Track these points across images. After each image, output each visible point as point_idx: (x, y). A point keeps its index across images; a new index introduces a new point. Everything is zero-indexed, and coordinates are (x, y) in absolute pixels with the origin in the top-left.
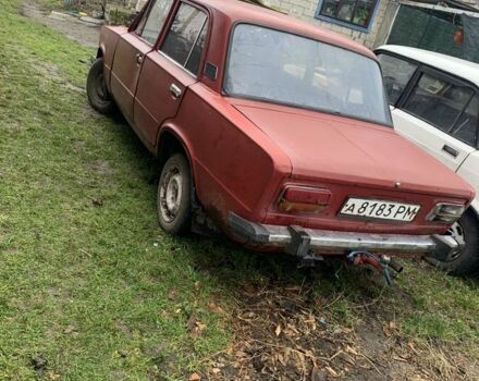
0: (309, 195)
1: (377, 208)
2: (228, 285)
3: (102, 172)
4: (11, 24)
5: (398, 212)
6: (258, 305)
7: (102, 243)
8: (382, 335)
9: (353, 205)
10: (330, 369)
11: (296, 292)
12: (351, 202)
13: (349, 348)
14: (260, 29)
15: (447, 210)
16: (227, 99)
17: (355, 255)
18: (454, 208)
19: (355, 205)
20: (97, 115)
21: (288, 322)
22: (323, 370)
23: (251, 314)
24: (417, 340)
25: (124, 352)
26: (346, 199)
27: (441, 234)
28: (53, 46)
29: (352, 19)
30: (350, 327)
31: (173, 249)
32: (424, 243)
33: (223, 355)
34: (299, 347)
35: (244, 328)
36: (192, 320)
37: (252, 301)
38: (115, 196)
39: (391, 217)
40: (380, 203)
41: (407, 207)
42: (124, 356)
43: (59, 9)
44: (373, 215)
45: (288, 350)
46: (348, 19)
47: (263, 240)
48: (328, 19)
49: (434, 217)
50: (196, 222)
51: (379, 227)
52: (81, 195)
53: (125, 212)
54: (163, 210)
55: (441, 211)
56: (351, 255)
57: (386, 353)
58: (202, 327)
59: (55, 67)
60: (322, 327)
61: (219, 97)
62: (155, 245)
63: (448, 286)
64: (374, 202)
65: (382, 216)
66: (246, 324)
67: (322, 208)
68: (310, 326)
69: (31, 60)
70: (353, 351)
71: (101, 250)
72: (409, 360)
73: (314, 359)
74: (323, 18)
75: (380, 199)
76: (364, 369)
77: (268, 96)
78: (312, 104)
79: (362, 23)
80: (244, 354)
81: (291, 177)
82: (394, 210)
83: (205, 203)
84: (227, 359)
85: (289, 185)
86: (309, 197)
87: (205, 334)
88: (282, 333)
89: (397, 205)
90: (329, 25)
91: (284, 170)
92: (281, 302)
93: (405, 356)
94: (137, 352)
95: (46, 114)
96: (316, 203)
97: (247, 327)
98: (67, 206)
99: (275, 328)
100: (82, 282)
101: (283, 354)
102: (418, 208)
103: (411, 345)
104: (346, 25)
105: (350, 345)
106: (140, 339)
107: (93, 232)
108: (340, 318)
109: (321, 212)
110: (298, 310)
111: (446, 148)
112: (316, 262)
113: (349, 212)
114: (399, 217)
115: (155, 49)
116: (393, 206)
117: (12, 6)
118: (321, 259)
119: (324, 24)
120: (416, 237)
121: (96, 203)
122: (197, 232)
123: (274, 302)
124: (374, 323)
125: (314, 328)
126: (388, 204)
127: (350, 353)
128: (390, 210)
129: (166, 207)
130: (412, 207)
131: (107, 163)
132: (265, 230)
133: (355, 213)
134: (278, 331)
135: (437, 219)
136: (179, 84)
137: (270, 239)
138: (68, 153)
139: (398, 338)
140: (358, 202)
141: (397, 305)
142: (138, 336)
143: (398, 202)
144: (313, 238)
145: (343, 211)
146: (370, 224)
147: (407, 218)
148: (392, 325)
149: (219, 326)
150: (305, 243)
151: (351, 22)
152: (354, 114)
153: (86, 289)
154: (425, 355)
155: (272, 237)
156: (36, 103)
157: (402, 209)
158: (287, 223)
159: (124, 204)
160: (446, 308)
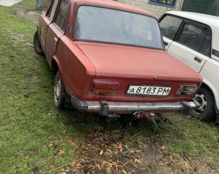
0: (107, 85)
1: (146, 90)
2: (81, 131)
3: (33, 82)
4: (7, 18)
5: (159, 91)
6: (95, 140)
7: (23, 114)
8: (157, 153)
9: (133, 89)
10: (124, 171)
11: (116, 133)
12: (131, 87)
13: (136, 160)
14: (91, 7)
15: (187, 88)
16: (75, 42)
17: (137, 114)
18: (191, 88)
19: (134, 89)
20: (38, 56)
21: (108, 148)
22: (120, 171)
23: (89, 145)
24: (174, 154)
25: (18, 166)
26: (129, 87)
27: (186, 101)
28: (24, 27)
29: (166, 2)
30: (140, 149)
31: (57, 115)
32: (177, 106)
33: (69, 166)
34: (110, 160)
35: (84, 152)
36: (57, 149)
37: (92, 138)
38: (36, 92)
39: (155, 94)
40: (147, 87)
41: (163, 88)
42: (17, 168)
43: (33, 10)
44: (145, 93)
45: (104, 162)
46: (165, 2)
47: (85, 109)
48: (155, 3)
49: (180, 92)
50: (66, 102)
51: (150, 99)
52: (19, 92)
53: (38, 99)
54: (55, 97)
55: (184, 89)
56: (134, 114)
57: (157, 162)
58: (62, 152)
59: (23, 36)
60: (125, 149)
61: (72, 42)
62: (49, 114)
63: (200, 127)
64: (144, 87)
65: (150, 94)
66: (85, 150)
67: (115, 91)
68: (119, 149)
69: (12, 33)
70: (139, 161)
71: (21, 118)
72: (169, 165)
73: (117, 166)
74: (152, 3)
75: (147, 85)
76: (142, 170)
77: (95, 39)
78: (119, 41)
79: (172, 3)
80: (80, 165)
81: (96, 77)
82: (156, 90)
83: (67, 92)
84: (71, 167)
85: (96, 81)
86: (107, 86)
87: (63, 156)
88: (103, 154)
89: (158, 88)
90: (155, 6)
91: (92, 74)
92: (106, 139)
93: (167, 163)
94: (25, 166)
95: (12, 57)
96: (111, 89)
97: (85, 152)
98: (11, 98)
99: (100, 151)
100: (8, 133)
101: (101, 164)
102: (170, 89)
103: (171, 157)
104: (164, 5)
105: (138, 158)
106: (29, 159)
107: (20, 109)
108: (136, 145)
109: (115, 93)
110: (115, 142)
111: (196, 59)
112: (117, 118)
113: (131, 93)
114: (160, 94)
115: (52, 22)
116: (155, 88)
117: (11, 11)
118: (119, 116)
119: (153, 6)
120: (172, 103)
121: (25, 96)
122: (67, 107)
123: (104, 138)
124: (153, 147)
125: (121, 150)
126: (152, 88)
127: (137, 163)
128: (154, 90)
129: (56, 96)
130: (167, 89)
131: (36, 77)
132: (86, 103)
133: (135, 92)
134: (101, 153)
135: (183, 94)
136: (57, 37)
137: (89, 108)
138: (18, 74)
139: (165, 154)
140: (136, 88)
141: (169, 137)
142: (28, 158)
143: (158, 86)
144: (110, 106)
145: (128, 92)
146: (145, 98)
147: (165, 94)
148: (163, 147)
149: (71, 152)
150: (106, 109)
151: (166, 4)
152: (142, 45)
153: (8, 136)
154: (177, 162)
155: (89, 107)
156: (9, 53)
157: (161, 90)
158: (99, 100)
159: (39, 96)
160: (195, 138)
